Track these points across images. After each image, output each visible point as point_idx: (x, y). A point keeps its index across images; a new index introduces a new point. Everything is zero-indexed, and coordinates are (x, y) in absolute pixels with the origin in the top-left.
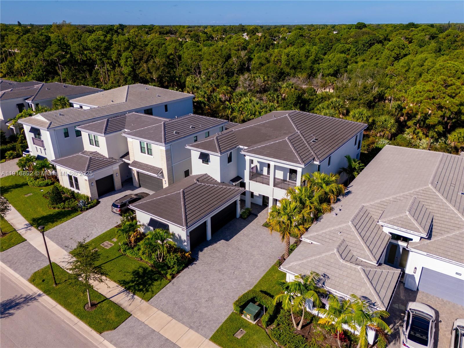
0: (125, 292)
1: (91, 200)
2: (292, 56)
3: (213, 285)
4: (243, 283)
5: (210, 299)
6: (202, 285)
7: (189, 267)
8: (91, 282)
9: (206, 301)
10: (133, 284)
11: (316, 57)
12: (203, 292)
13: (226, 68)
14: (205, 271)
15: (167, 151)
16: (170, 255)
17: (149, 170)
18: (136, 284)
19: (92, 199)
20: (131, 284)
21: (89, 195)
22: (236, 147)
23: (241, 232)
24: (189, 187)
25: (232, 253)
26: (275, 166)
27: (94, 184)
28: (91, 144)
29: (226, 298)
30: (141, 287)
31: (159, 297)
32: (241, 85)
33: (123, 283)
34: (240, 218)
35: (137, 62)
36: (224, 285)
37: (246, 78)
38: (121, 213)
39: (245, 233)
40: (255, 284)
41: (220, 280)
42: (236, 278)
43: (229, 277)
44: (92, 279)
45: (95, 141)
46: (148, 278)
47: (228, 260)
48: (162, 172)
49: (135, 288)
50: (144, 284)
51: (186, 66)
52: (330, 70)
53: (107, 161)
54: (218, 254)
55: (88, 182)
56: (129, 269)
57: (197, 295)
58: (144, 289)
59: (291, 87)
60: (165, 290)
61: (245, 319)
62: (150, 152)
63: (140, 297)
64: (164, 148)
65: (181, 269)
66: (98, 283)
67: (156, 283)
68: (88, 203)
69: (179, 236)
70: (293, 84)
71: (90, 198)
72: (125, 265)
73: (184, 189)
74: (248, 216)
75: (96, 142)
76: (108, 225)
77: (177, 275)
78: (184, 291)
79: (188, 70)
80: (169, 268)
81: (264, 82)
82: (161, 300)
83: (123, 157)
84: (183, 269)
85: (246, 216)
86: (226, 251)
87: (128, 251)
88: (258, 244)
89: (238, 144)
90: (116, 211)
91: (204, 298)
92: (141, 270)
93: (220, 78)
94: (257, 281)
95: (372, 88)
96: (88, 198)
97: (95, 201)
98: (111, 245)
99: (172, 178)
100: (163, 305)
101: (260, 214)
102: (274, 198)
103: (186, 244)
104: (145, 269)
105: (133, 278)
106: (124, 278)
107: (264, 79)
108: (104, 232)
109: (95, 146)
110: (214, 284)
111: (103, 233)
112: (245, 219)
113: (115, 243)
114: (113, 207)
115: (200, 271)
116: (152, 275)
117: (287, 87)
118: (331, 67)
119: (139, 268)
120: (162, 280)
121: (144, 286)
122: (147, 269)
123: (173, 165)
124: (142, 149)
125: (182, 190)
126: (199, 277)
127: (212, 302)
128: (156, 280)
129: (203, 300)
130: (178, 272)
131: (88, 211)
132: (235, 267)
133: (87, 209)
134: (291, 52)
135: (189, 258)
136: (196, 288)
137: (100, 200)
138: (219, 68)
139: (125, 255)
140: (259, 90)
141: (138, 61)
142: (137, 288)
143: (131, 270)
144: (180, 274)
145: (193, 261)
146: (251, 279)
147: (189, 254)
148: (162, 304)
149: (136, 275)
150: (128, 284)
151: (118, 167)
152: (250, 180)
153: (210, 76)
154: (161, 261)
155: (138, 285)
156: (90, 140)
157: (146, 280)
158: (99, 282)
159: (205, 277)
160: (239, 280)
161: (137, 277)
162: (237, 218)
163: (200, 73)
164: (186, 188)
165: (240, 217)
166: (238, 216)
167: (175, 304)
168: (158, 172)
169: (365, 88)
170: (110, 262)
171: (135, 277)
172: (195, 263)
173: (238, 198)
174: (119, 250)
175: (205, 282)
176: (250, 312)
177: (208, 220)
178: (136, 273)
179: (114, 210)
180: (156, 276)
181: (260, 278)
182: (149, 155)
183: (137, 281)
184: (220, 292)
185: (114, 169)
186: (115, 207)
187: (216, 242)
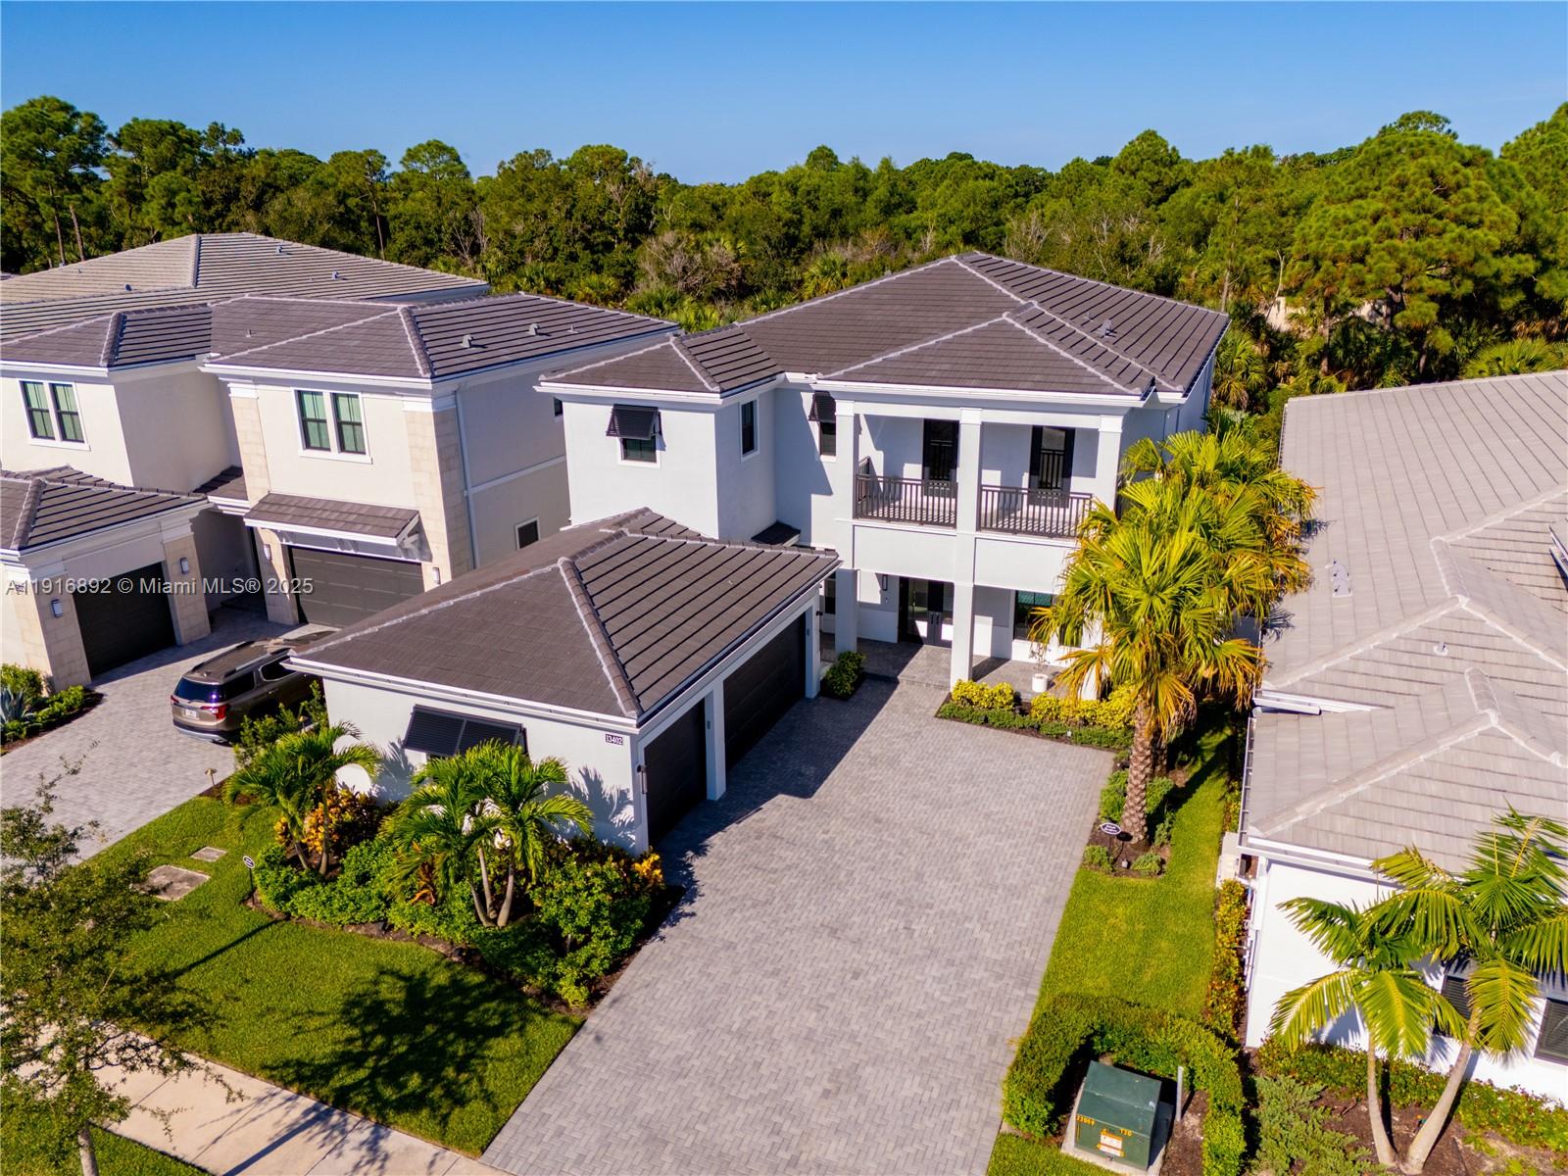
0: (316, 1129)
1: (53, 692)
2: (809, 193)
3: (831, 1005)
4: (978, 973)
5: (843, 1083)
6: (771, 1013)
7: (663, 932)
8: (108, 1076)
9: (826, 1093)
10: (362, 1074)
11: (892, 195)
12: (788, 1048)
13: (584, 218)
14: (756, 940)
15: (440, 418)
16: (566, 876)
17: (354, 523)
18: (375, 1072)
19: (57, 684)
20: (345, 1078)
21: (44, 668)
22: (772, 377)
23: (856, 748)
24: (592, 548)
25: (858, 842)
26: (985, 427)
27: (68, 609)
28: (35, 434)
29: (925, 1061)
30: (415, 1081)
31: (544, 1118)
32: (653, 274)
33: (300, 1078)
34: (823, 700)
35: (213, 210)
36: (888, 995)
37: (671, 243)
38: (227, 723)
39: (875, 752)
40: (1042, 969)
41: (856, 975)
42: (933, 952)
43: (895, 952)
44: (112, 1057)
45: (59, 415)
46: (445, 1028)
47: (850, 874)
48: (419, 530)
49: (375, 1096)
50: (429, 1059)
51: (418, 227)
52: (949, 230)
53: (131, 498)
54: (790, 856)
55: (30, 599)
56: (325, 988)
57: (764, 1070)
58: (438, 1092)
59: (839, 275)
60: (569, 1071)
61: (1088, 1166)
62: (349, 436)
63: (428, 1136)
64: (424, 407)
65: (627, 943)
66: (158, 1077)
67: (499, 1046)
68: (39, 705)
69: (586, 777)
70: (845, 264)
71: (50, 681)
72: (293, 972)
73: (574, 557)
74: (857, 685)
75: (66, 419)
76: (157, 791)
77: (612, 982)
78: (679, 1060)
79: (429, 242)
80: (560, 948)
81: (735, 261)
82: (560, 1132)
83: (208, 488)
84: (634, 949)
85: (849, 688)
86: (821, 837)
87: (301, 896)
88: (958, 789)
89: (778, 369)
90: (202, 717)
91: (809, 1082)
92: (391, 992)
93: (561, 257)
94: (1046, 952)
95: (1145, 247)
96: (33, 680)
97: (77, 691)
98: (191, 880)
99: (468, 555)
100: (582, 1157)
101: (905, 671)
102: (977, 583)
103: (628, 813)
104: (414, 986)
105: (350, 1040)
106: (295, 1051)
107: (735, 248)
108: (142, 823)
109: (58, 442)
110: (831, 996)
111: (139, 832)
112: (845, 698)
113: (216, 869)
114: (183, 701)
115: (730, 946)
116: (461, 1010)
117: (825, 274)
118: (951, 222)
119: (376, 983)
120: (530, 1028)
121: (432, 1074)
122: (424, 979)
123: (472, 491)
124: (310, 432)
125: (562, 559)
126: (736, 972)
127: (863, 1098)
128: (499, 1031)
129: (809, 1095)
130: (617, 965)
131: (37, 741)
132: (900, 903)
133: (34, 733)
134: (805, 180)
135: (656, 887)
136: (741, 1035)
137: (99, 690)
138: (553, 223)
139: (288, 917)
140: (722, 286)
141: (220, 206)
142: (388, 1093)
143: (332, 996)
144: (627, 975)
145: (676, 903)
146: (1010, 946)
147: (654, 865)
148: (573, 1156)
149: (366, 1022)
150: (328, 1078)
151: (187, 531)
152: (856, 516)
153: (521, 253)
154: (501, 922)
155: (393, 1074)
156: (30, 412)
157: (434, 1038)
158: (165, 1071)
159: (770, 968)
160: (951, 963)
161: (374, 1034)
162: (809, 700)
163: (475, 250)
164: (583, 553)
165: (820, 694)
166: (812, 689)
167: (652, 1138)
168: (399, 524)
169: (1123, 245)
170: (202, 967)
171: (364, 1035)
172: (687, 908)
173: (812, 602)
174: (244, 901)
175: (781, 997)
176: (1114, 1118)
177: (713, 690)
178: (363, 1010)
179: (191, 716)
180: (491, 1011)
181: (1051, 940)
182: (345, 456)
183: (382, 1052)
184: (879, 1034)
185: (168, 536)
186: (191, 698)
187: (755, 806)
